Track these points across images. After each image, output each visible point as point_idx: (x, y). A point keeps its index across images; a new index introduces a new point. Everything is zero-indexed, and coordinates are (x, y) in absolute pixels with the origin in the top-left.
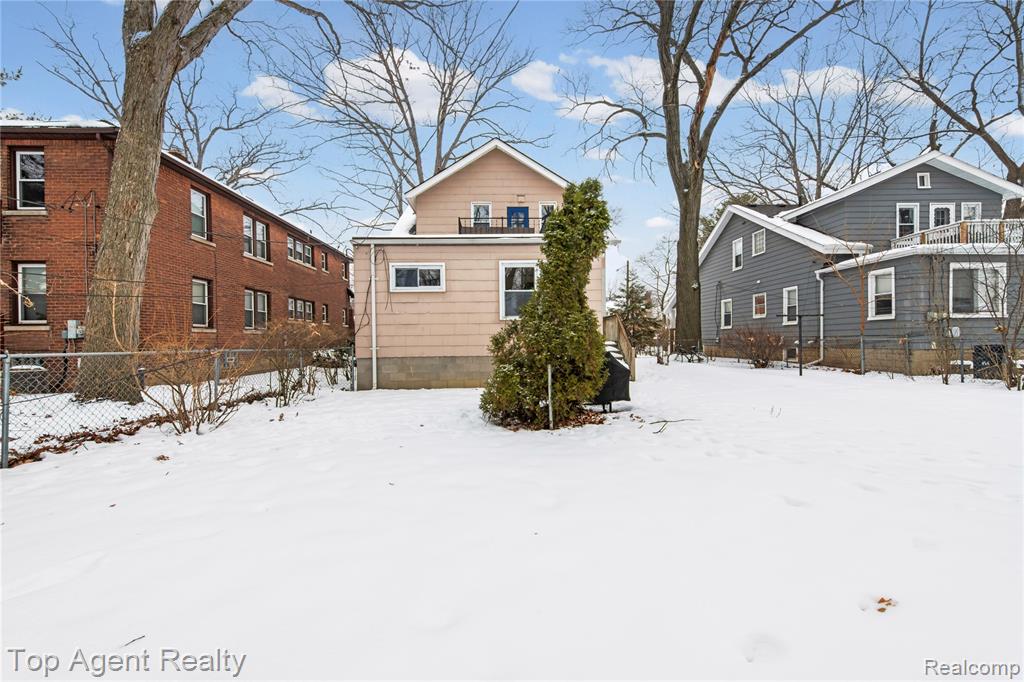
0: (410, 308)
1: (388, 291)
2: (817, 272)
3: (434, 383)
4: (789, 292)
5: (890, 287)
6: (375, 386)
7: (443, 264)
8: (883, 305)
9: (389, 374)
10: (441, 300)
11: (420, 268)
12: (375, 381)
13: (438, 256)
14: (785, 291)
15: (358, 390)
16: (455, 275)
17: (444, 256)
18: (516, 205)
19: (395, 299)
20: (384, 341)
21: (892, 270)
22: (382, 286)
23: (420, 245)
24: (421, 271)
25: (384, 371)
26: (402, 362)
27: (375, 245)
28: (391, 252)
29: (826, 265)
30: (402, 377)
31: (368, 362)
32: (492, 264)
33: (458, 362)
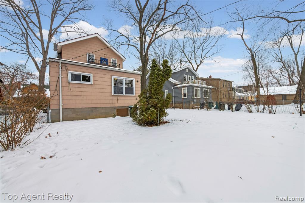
0: (77, 89)
1: (68, 82)
2: (173, 87)
3: (87, 117)
4: (166, 91)
5: (186, 91)
6: (61, 120)
7: (92, 74)
8: (185, 95)
9: (67, 115)
10: (91, 87)
11: (82, 75)
12: (61, 118)
13: (90, 71)
14: (165, 91)
15: (51, 122)
16: (96, 79)
17: (92, 71)
18: (104, 57)
19: (71, 85)
20: (65, 102)
21: (186, 88)
22: (65, 80)
23: (82, 66)
24: (82, 76)
25: (65, 114)
26: (74, 110)
27: (62, 63)
28: (69, 67)
29: (174, 86)
30: (74, 116)
31: (58, 111)
32: (109, 77)
33: (97, 109)
